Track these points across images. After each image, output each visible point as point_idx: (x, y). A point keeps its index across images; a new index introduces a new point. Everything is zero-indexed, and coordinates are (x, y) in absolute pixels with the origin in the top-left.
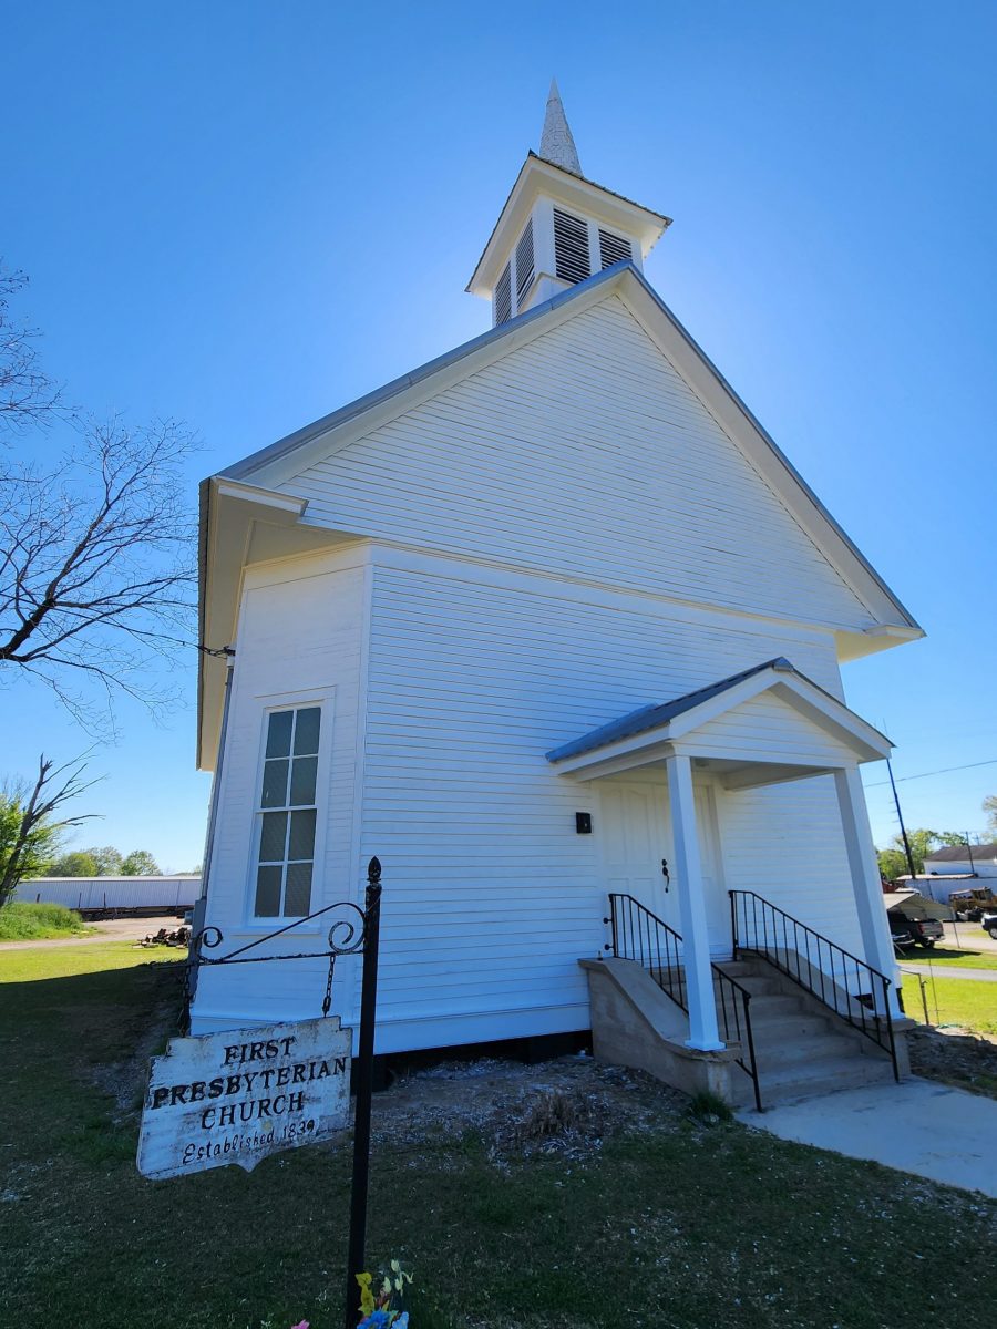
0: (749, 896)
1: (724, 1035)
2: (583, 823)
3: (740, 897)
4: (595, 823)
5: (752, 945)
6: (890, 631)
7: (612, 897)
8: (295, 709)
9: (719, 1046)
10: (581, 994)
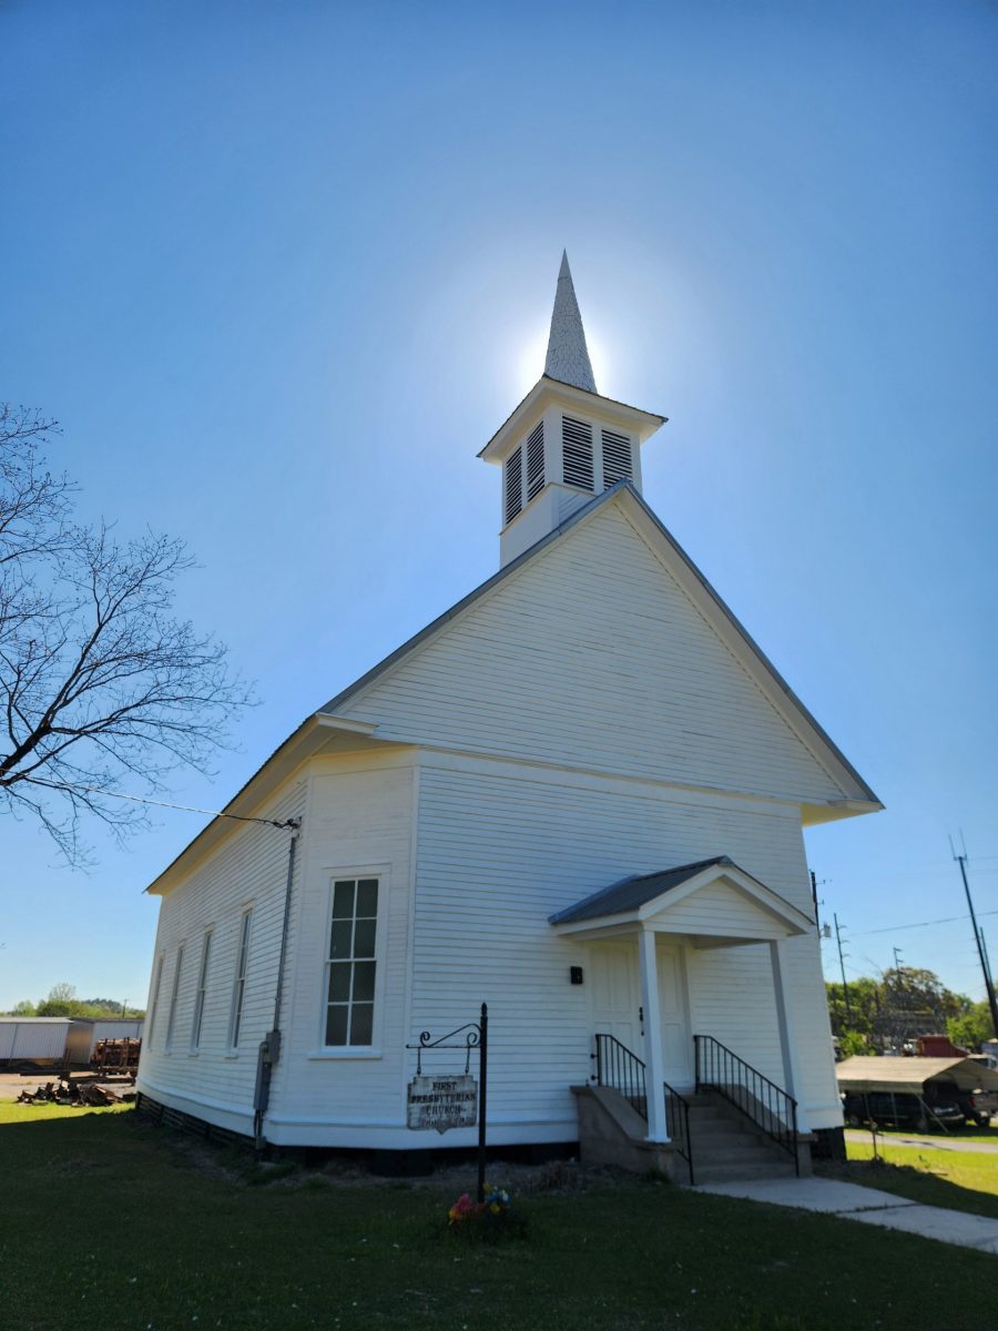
0: (709, 1041)
1: (671, 1132)
2: (576, 976)
3: (702, 1042)
4: (586, 976)
5: (709, 1081)
6: (851, 805)
7: (598, 1037)
8: (357, 880)
9: (668, 1140)
10: (571, 1115)
